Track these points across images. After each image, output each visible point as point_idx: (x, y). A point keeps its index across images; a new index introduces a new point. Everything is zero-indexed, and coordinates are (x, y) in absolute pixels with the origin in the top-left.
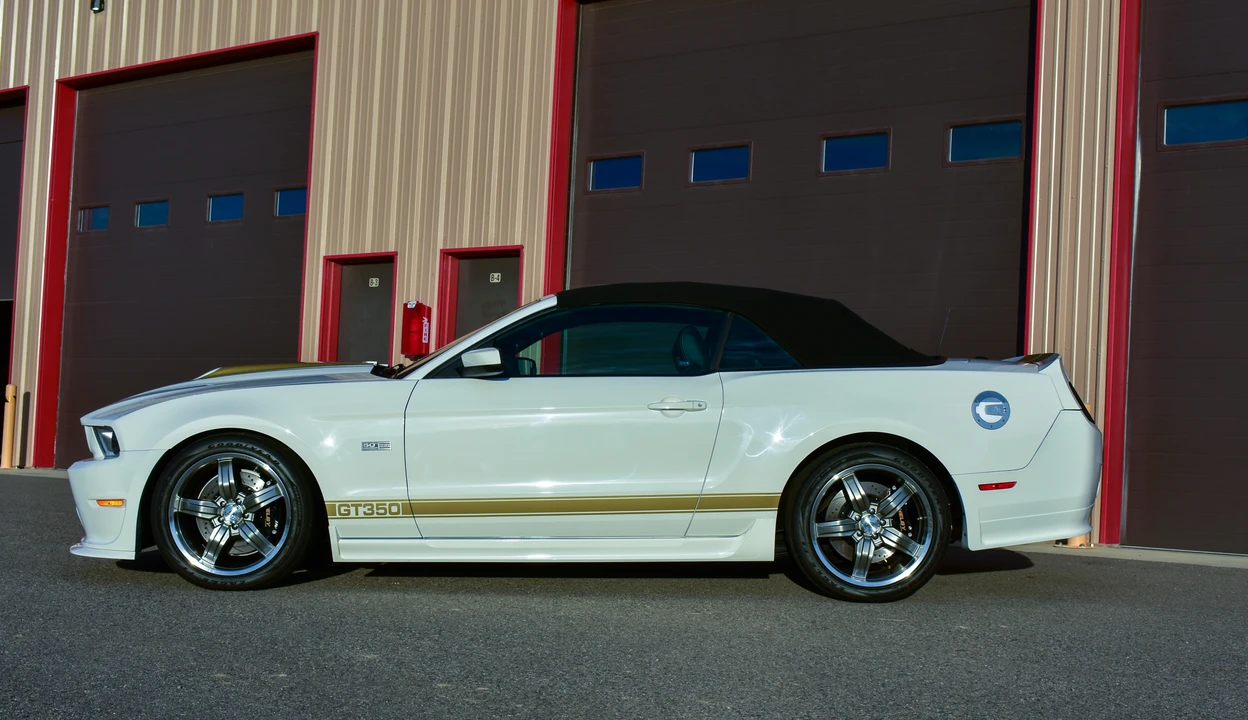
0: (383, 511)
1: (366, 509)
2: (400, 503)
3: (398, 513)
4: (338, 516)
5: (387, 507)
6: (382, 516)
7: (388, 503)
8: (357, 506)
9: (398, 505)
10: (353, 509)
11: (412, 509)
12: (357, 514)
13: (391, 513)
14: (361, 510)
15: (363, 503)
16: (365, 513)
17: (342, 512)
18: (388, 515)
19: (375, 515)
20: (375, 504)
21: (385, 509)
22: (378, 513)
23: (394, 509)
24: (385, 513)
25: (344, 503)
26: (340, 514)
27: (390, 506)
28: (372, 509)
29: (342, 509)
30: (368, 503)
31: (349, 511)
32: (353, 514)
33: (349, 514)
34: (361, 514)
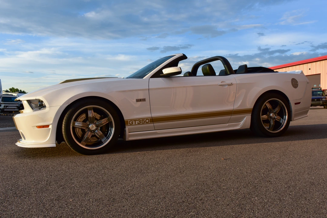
0: (143, 122)
1: (138, 122)
2: (149, 119)
3: (148, 122)
4: (129, 125)
5: (145, 120)
6: (143, 124)
7: (145, 119)
8: (135, 121)
9: (148, 119)
10: (134, 122)
11: (153, 120)
12: (135, 123)
13: (146, 122)
14: (137, 122)
15: (137, 120)
16: (138, 123)
17: (131, 123)
18: (145, 123)
19: (141, 123)
20: (141, 120)
21: (144, 121)
22: (142, 123)
23: (147, 121)
24: (144, 123)
25: (131, 120)
26: (130, 124)
27: (146, 120)
28: (140, 122)
29: (131, 122)
30: (139, 119)
31: (133, 123)
32: (134, 124)
33: (133, 124)
34: (137, 124)
